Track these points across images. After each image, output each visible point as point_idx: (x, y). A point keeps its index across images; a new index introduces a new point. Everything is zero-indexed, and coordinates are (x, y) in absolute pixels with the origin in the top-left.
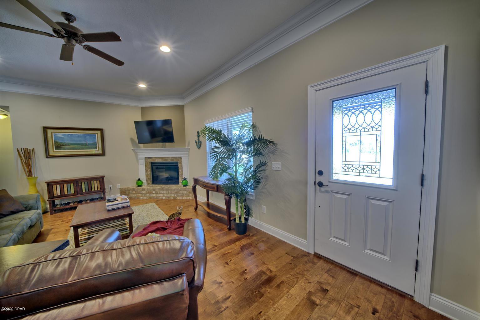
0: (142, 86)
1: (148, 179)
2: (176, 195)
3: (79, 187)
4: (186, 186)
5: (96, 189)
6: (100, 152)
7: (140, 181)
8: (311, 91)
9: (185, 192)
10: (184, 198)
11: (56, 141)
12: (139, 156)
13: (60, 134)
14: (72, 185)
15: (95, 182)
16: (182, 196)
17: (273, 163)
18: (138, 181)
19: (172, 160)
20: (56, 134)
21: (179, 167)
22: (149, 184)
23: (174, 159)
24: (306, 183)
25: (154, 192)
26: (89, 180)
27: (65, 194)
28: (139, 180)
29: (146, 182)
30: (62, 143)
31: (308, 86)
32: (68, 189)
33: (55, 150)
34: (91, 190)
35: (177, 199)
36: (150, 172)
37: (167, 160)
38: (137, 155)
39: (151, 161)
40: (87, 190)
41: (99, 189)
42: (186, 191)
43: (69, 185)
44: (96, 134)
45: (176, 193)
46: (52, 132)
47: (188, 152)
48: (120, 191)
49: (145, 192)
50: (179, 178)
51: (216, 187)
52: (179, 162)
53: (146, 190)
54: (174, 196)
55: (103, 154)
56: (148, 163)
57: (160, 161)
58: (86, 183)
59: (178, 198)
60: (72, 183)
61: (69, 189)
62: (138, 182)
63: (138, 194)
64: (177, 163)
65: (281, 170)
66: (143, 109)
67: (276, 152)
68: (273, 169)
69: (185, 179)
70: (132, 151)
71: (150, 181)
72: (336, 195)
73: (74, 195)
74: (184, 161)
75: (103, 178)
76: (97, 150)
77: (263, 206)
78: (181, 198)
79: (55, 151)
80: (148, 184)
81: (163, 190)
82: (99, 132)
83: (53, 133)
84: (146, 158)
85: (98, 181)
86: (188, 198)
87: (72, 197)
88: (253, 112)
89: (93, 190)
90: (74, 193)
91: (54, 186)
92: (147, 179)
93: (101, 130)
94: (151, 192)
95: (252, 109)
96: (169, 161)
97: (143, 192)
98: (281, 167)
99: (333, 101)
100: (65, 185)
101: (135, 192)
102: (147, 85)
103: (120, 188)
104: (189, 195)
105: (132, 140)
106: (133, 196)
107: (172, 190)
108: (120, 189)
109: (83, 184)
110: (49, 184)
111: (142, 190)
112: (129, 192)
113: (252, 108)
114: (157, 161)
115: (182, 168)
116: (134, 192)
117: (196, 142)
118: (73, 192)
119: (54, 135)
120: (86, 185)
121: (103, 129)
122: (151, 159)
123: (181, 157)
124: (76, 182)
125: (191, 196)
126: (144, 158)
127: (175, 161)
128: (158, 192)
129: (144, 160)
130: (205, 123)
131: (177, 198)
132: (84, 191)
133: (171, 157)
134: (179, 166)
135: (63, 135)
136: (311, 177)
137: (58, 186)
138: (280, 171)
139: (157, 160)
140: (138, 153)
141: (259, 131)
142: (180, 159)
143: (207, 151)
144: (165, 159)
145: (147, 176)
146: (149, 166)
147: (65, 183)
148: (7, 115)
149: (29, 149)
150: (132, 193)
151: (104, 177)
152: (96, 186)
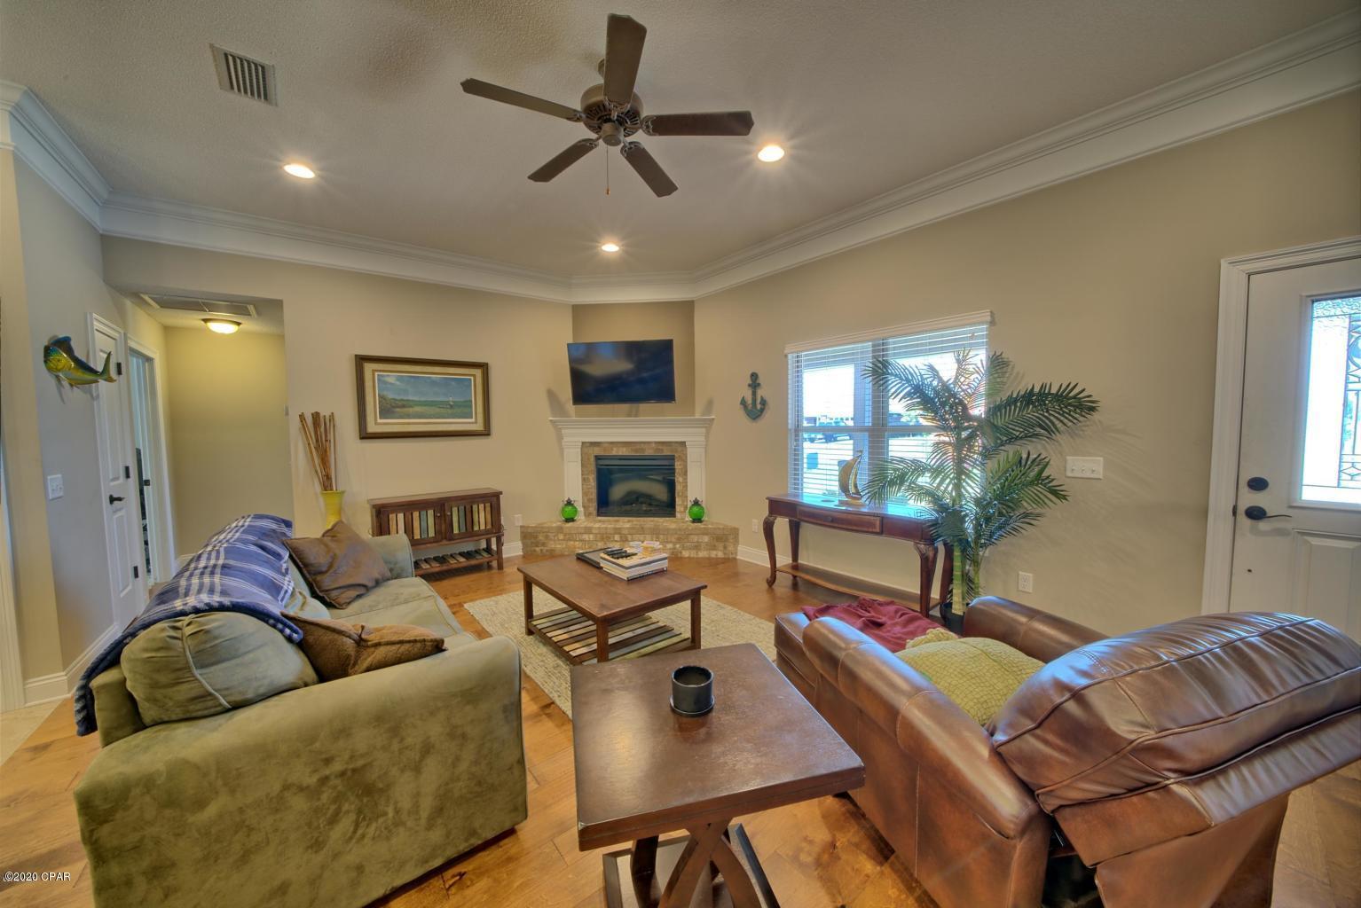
0: (610, 248)
1: (590, 500)
2: (678, 546)
3: (445, 520)
4: (697, 520)
5: (483, 527)
6: (479, 427)
7: (570, 508)
8: (1231, 276)
9: (706, 539)
10: (703, 554)
11: (381, 394)
12: (565, 439)
13: (392, 376)
14: (431, 512)
15: (482, 506)
16: (697, 547)
17: (1068, 458)
18: (566, 505)
19: (657, 450)
20: (383, 376)
21: (677, 471)
22: (590, 514)
23: (665, 448)
24: (1204, 513)
25: (617, 537)
26: (468, 502)
27: (415, 538)
28: (569, 503)
29: (582, 509)
30: (396, 400)
31: (1222, 261)
32: (422, 523)
33: (380, 418)
34: (473, 528)
35: (681, 558)
36: (593, 483)
37: (643, 450)
38: (560, 438)
39: (597, 451)
40: (463, 530)
41: (489, 527)
42: (707, 534)
43: (424, 513)
44: (472, 378)
45: (679, 540)
46: (374, 371)
47: (704, 430)
48: (522, 533)
49: (591, 536)
50: (677, 500)
51: (878, 523)
52: (676, 455)
53: (594, 531)
54: (675, 548)
55: (486, 433)
56: (589, 459)
57: (623, 452)
58: (462, 508)
59: (686, 554)
60: (430, 508)
61: (424, 524)
62: (567, 509)
63: (572, 543)
64: (672, 458)
65: (1101, 477)
66: (580, 313)
67: (1083, 431)
68: (1069, 474)
69: (696, 503)
70: (549, 423)
71: (593, 507)
72: (1315, 541)
73: (434, 542)
74: (694, 455)
75: (497, 495)
76: (473, 420)
77: (1020, 573)
78: (693, 554)
79: (379, 421)
80: (588, 515)
81: (642, 531)
82: (478, 372)
83: (376, 373)
84: (583, 443)
85: (488, 505)
86: (713, 554)
87: (429, 545)
88: (992, 323)
89: (476, 528)
90: (434, 535)
91: (392, 516)
92: (586, 501)
93: (483, 367)
94: (610, 538)
95: (992, 314)
96: (649, 452)
97: (586, 537)
98: (1101, 470)
99: (1313, 302)
100: (416, 514)
101: (565, 536)
102: (623, 245)
103: (521, 524)
104: (715, 546)
105: (551, 395)
106: (558, 546)
107: (667, 531)
108: (521, 527)
109: (455, 510)
110: (382, 510)
111: (583, 531)
112: (547, 537)
113: (991, 312)
114: (614, 453)
115: (686, 471)
116: (561, 537)
117: (743, 402)
118: (432, 534)
119: (379, 380)
120: (462, 514)
121: (487, 364)
122: (598, 446)
123: (683, 444)
124: (440, 506)
125: (722, 549)
126: (580, 444)
127: (667, 452)
128: (629, 537)
129: (579, 450)
130: (786, 352)
131: (681, 553)
132: (456, 531)
133: (656, 442)
134: (678, 466)
135: (399, 379)
136: (1222, 495)
137: (401, 516)
138: (1100, 479)
139: (615, 449)
140: (563, 431)
141: (1018, 373)
142: (680, 449)
143: (790, 427)
144: (638, 447)
145: (585, 494)
146: (592, 467)
147: (416, 509)
148: (239, 324)
149: (322, 415)
150: (554, 540)
151: (501, 493)
152: (482, 518)
